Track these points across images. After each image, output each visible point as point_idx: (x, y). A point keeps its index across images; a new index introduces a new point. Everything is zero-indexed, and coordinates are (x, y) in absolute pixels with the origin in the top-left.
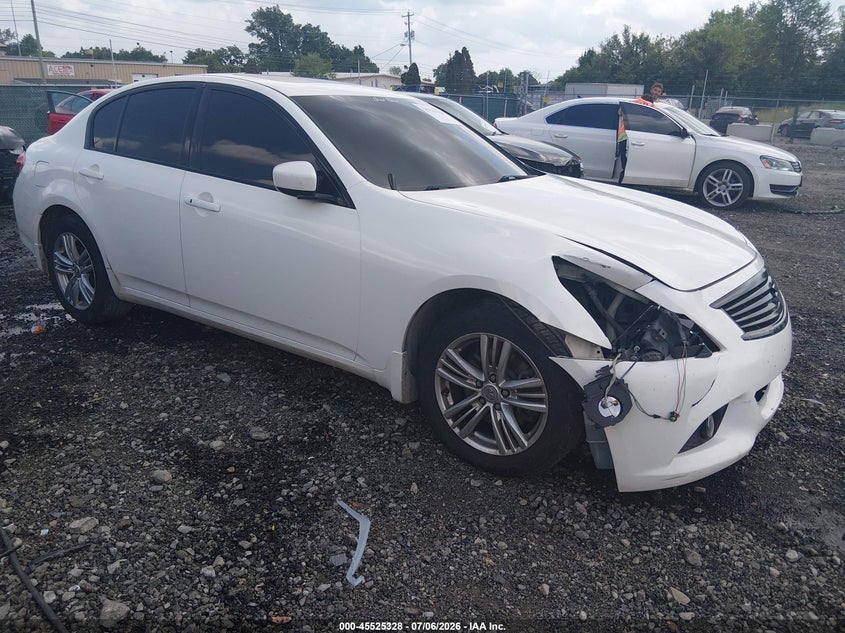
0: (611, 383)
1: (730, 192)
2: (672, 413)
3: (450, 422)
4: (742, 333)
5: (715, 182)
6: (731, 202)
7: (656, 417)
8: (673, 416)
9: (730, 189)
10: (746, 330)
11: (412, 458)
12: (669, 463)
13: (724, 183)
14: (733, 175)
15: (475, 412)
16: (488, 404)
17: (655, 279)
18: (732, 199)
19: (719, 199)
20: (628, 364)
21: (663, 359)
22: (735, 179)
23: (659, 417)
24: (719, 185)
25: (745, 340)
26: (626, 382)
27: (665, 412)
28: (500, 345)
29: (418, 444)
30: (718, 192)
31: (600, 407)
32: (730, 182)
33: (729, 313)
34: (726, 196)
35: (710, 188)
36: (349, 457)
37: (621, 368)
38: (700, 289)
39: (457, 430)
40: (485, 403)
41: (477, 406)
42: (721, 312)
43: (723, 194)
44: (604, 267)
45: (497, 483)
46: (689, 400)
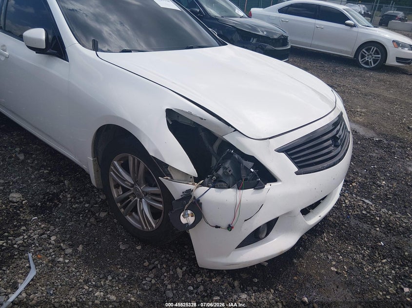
0: (190, 202)
1: (373, 59)
2: (229, 225)
3: (119, 205)
4: (297, 170)
5: (366, 54)
6: (373, 65)
7: (217, 227)
8: (230, 228)
9: (374, 58)
10: (299, 167)
11: (95, 224)
12: (228, 255)
13: (371, 55)
14: (376, 50)
15: (131, 201)
16: (136, 198)
17: (236, 130)
18: (374, 64)
19: (367, 63)
20: (204, 189)
21: (229, 188)
22: (377, 53)
23: (219, 227)
24: (368, 55)
25: (297, 174)
26: (201, 201)
27: (224, 224)
28: (139, 163)
29: (106, 213)
30: (367, 59)
31: (182, 217)
32: (374, 54)
33: (289, 156)
34: (371, 62)
35: (363, 57)
36: (57, 220)
37: (200, 191)
38: (270, 138)
39: (122, 210)
40: (135, 197)
41: (131, 198)
42: (283, 155)
43: (370, 61)
44: (202, 119)
45: (137, 248)
46: (242, 217)
